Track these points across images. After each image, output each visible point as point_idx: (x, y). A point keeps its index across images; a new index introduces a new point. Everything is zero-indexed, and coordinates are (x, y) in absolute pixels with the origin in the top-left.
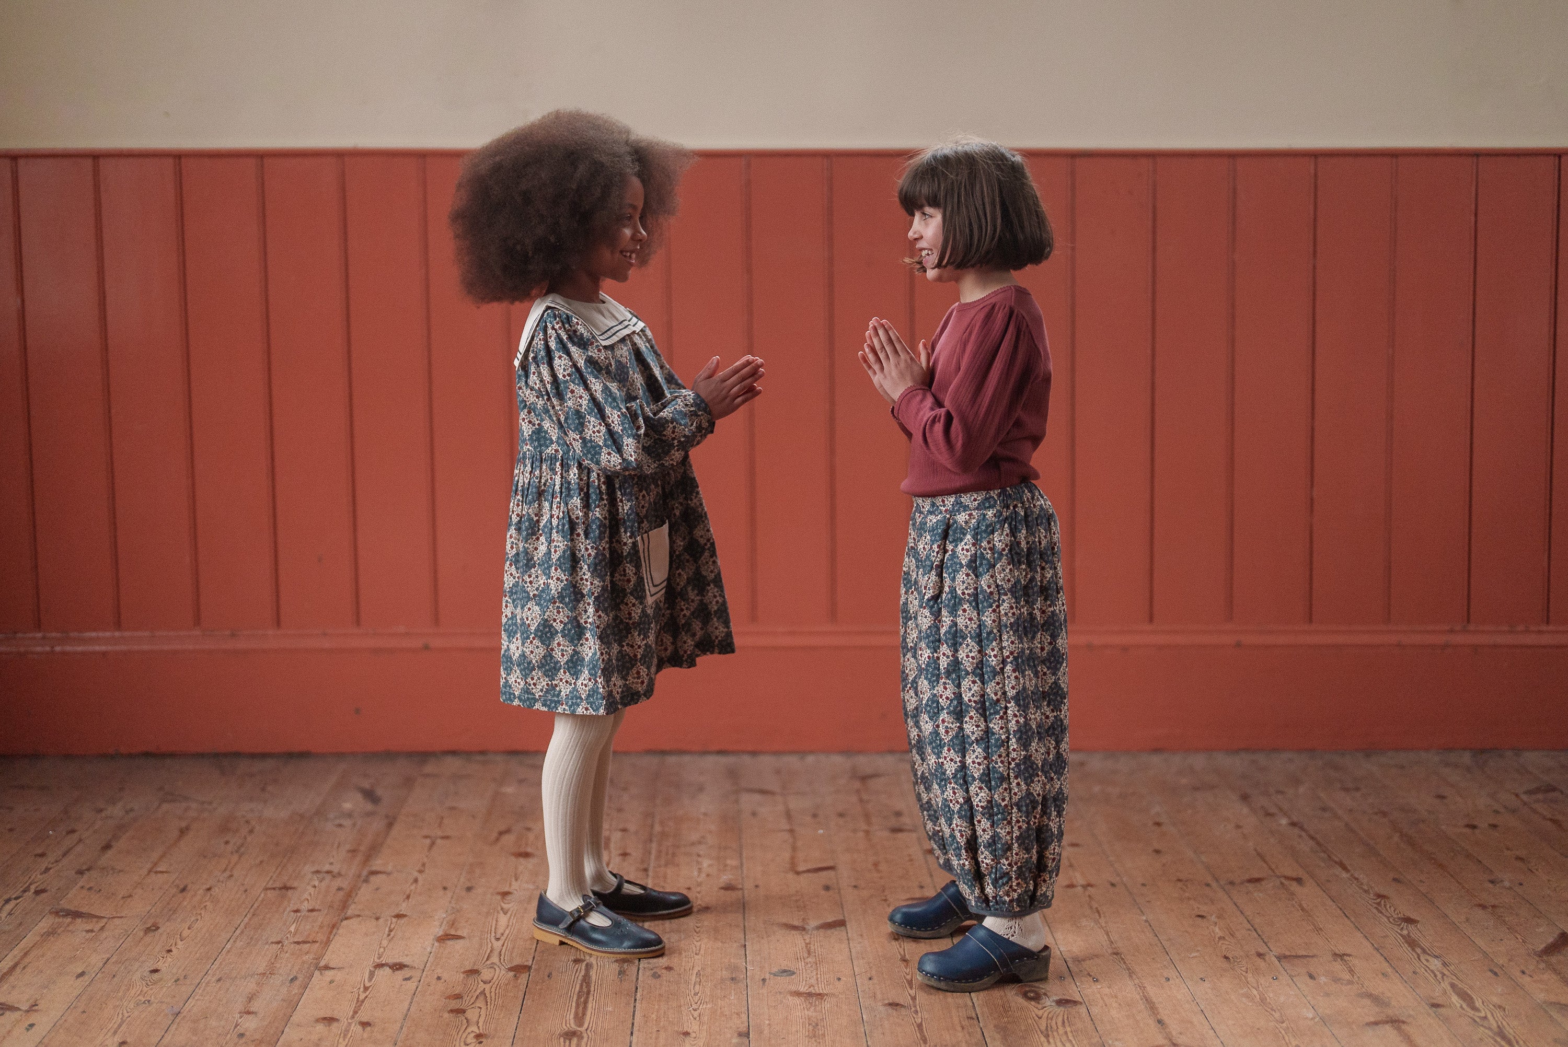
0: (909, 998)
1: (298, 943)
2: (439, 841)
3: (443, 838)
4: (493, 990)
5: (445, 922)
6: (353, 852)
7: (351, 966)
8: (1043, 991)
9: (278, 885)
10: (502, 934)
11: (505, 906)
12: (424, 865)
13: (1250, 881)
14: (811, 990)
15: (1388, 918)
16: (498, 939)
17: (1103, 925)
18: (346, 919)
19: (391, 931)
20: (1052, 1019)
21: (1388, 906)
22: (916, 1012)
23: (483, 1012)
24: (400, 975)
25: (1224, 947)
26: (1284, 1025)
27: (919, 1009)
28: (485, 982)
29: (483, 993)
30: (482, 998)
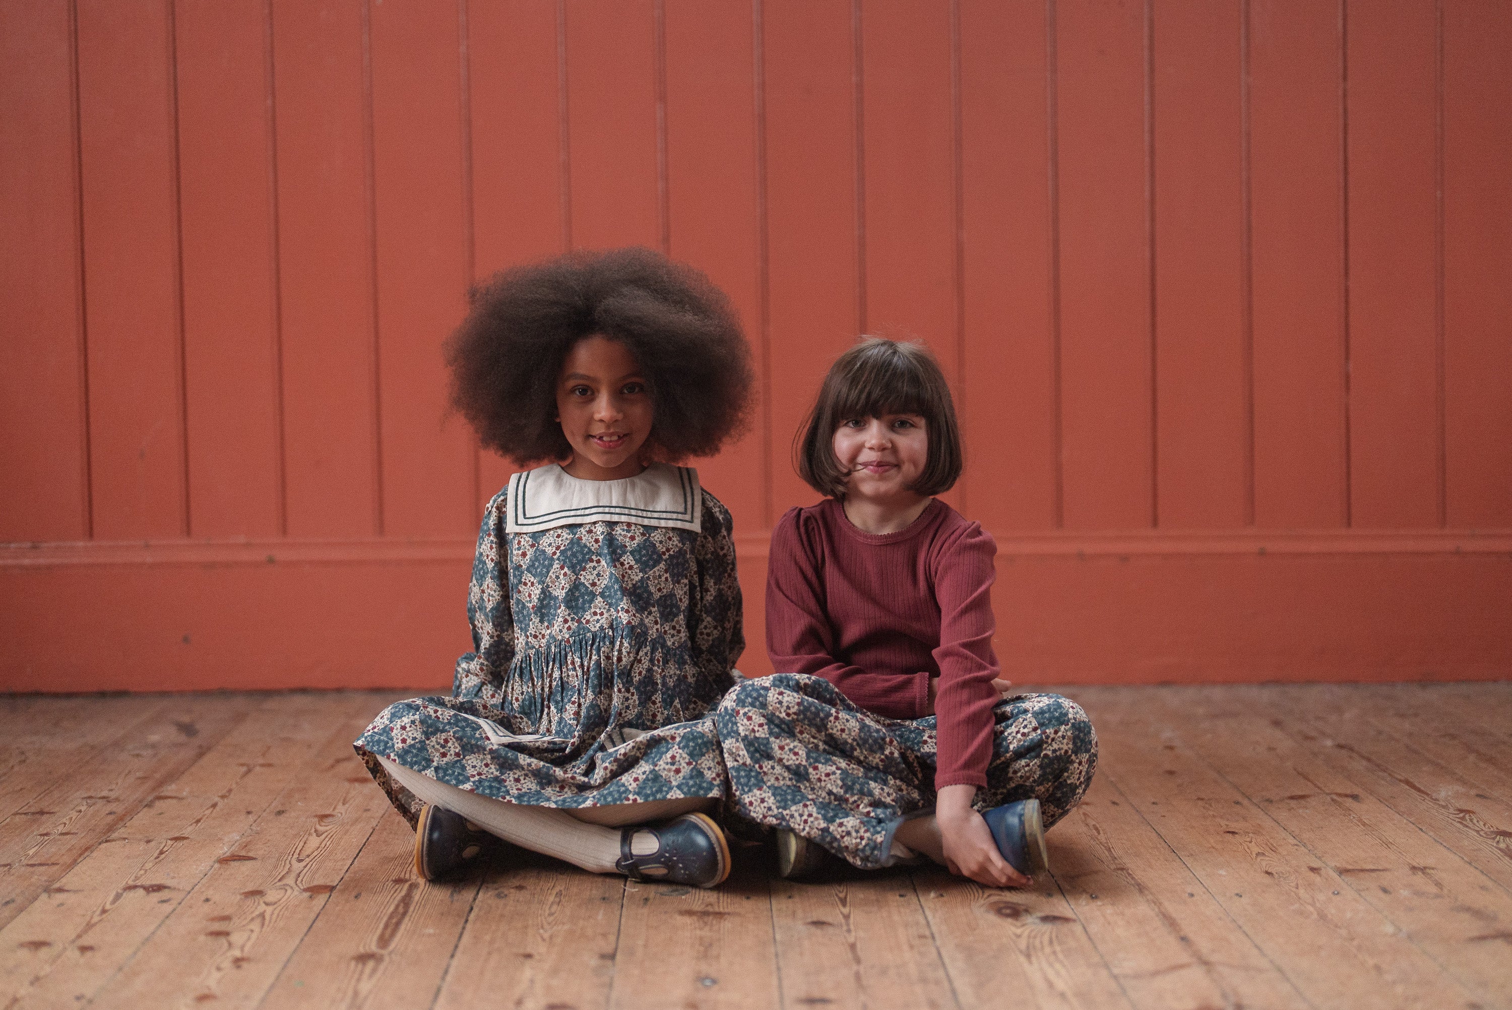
0: (841, 916)
1: (32, 865)
2: (258, 769)
3: (262, 765)
4: (276, 912)
5: (237, 844)
6: (144, 779)
7: (94, 889)
8: (1023, 907)
9: (33, 810)
10: (308, 856)
11: (321, 829)
12: (230, 791)
13: (1292, 798)
14: (710, 909)
15: (1478, 832)
16: (300, 861)
17: (1104, 840)
18: (107, 841)
19: (161, 853)
20: (1035, 937)
21: (1475, 821)
22: (849, 931)
23: (254, 936)
24: (156, 897)
25: (1264, 863)
26: (1355, 943)
27: (852, 927)
28: (267, 904)
29: (262, 915)
30: (259, 920)
